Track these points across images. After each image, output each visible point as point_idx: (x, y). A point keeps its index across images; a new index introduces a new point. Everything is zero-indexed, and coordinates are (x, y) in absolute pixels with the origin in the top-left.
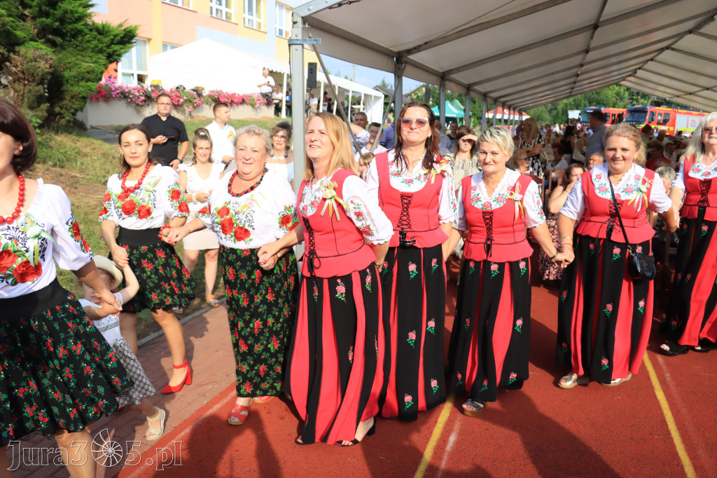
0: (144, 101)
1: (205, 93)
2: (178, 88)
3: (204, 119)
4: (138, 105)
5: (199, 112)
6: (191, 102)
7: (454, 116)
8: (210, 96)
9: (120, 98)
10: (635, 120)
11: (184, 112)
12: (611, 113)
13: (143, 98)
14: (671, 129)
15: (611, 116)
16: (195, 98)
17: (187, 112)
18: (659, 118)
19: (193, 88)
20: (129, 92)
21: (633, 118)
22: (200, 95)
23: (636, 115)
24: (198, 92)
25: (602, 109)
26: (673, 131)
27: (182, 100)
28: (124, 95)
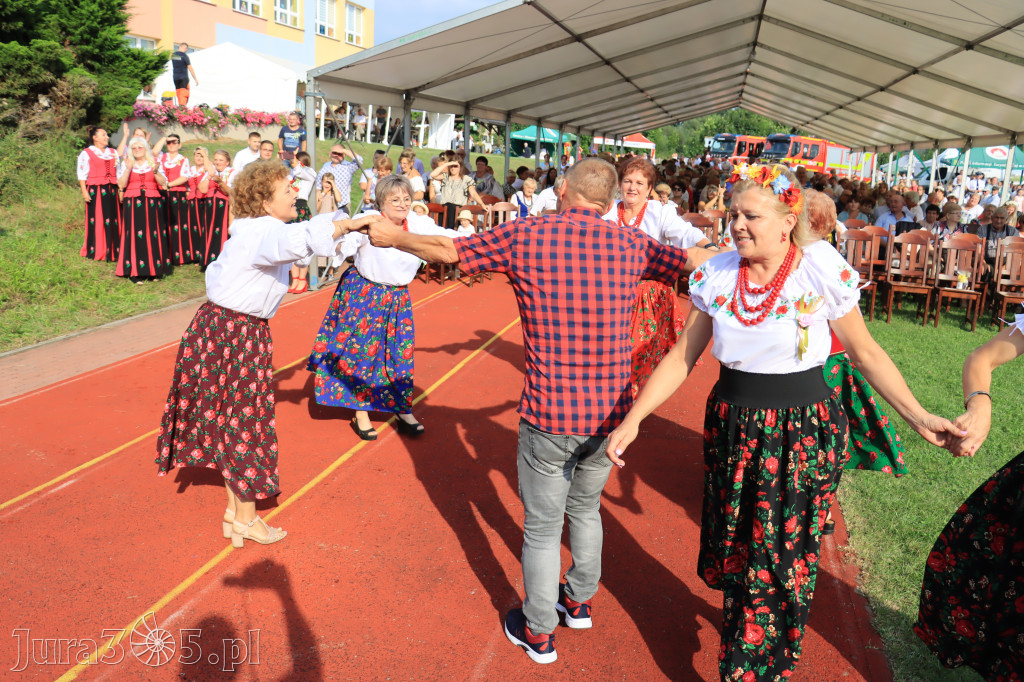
0: (166, 121)
1: (231, 112)
2: (201, 106)
3: (229, 141)
4: (160, 124)
5: (224, 133)
6: (215, 122)
7: (551, 141)
8: (236, 115)
9: (142, 118)
10: (777, 152)
11: (207, 133)
12: (748, 142)
13: (165, 118)
14: (821, 164)
15: (748, 145)
16: (219, 118)
17: (212, 133)
18: (805, 150)
19: (216, 105)
20: (152, 112)
21: (775, 149)
22: (225, 114)
23: (779, 146)
24: (222, 110)
25: (737, 136)
26: (823, 168)
27: (205, 120)
28: (146, 115)
